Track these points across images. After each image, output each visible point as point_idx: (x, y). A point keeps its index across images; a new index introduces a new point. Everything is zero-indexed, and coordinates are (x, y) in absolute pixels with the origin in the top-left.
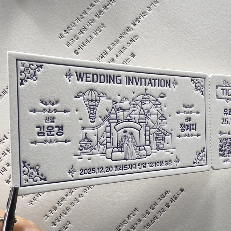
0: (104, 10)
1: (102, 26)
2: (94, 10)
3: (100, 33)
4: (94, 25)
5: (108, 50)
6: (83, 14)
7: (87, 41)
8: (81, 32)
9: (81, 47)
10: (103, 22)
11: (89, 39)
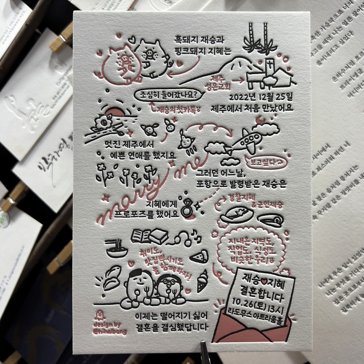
0: (354, 16)
1: (350, 34)
2: (342, 17)
3: (347, 42)
4: (341, 34)
5: (355, 60)
6: (329, 22)
7: (332, 50)
8: (325, 41)
9: (325, 57)
10: (351, 30)
11: (334, 48)
